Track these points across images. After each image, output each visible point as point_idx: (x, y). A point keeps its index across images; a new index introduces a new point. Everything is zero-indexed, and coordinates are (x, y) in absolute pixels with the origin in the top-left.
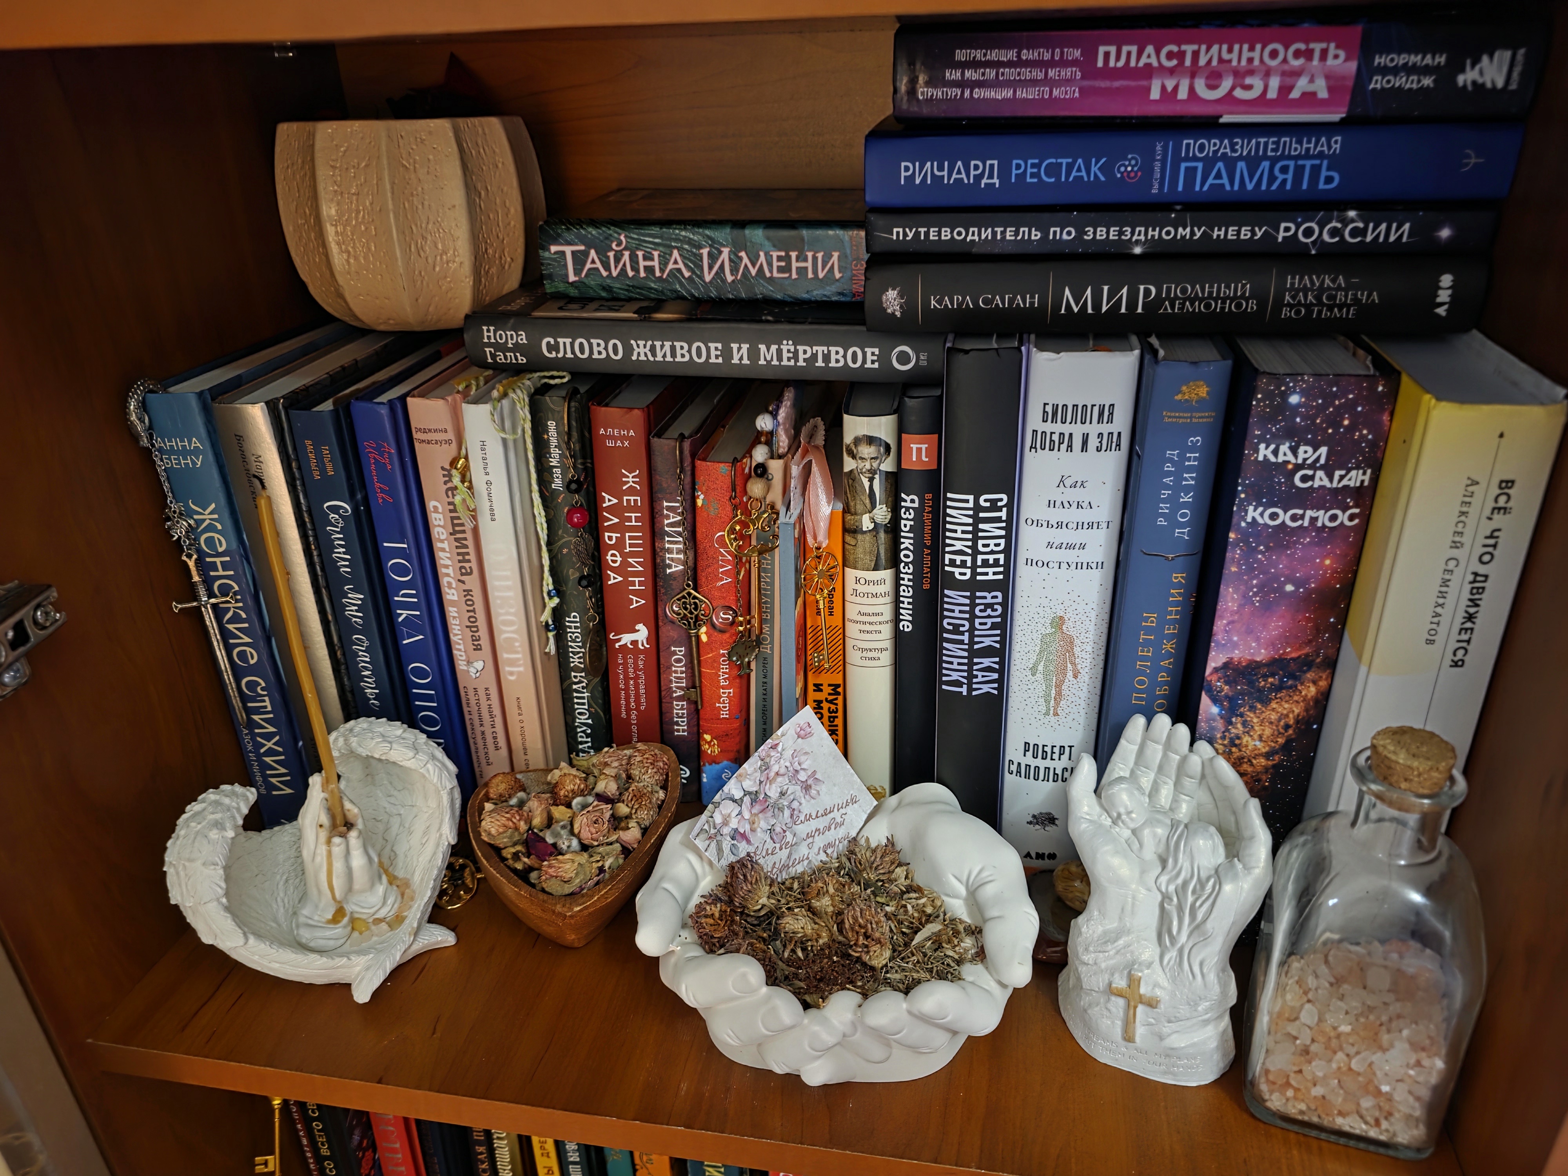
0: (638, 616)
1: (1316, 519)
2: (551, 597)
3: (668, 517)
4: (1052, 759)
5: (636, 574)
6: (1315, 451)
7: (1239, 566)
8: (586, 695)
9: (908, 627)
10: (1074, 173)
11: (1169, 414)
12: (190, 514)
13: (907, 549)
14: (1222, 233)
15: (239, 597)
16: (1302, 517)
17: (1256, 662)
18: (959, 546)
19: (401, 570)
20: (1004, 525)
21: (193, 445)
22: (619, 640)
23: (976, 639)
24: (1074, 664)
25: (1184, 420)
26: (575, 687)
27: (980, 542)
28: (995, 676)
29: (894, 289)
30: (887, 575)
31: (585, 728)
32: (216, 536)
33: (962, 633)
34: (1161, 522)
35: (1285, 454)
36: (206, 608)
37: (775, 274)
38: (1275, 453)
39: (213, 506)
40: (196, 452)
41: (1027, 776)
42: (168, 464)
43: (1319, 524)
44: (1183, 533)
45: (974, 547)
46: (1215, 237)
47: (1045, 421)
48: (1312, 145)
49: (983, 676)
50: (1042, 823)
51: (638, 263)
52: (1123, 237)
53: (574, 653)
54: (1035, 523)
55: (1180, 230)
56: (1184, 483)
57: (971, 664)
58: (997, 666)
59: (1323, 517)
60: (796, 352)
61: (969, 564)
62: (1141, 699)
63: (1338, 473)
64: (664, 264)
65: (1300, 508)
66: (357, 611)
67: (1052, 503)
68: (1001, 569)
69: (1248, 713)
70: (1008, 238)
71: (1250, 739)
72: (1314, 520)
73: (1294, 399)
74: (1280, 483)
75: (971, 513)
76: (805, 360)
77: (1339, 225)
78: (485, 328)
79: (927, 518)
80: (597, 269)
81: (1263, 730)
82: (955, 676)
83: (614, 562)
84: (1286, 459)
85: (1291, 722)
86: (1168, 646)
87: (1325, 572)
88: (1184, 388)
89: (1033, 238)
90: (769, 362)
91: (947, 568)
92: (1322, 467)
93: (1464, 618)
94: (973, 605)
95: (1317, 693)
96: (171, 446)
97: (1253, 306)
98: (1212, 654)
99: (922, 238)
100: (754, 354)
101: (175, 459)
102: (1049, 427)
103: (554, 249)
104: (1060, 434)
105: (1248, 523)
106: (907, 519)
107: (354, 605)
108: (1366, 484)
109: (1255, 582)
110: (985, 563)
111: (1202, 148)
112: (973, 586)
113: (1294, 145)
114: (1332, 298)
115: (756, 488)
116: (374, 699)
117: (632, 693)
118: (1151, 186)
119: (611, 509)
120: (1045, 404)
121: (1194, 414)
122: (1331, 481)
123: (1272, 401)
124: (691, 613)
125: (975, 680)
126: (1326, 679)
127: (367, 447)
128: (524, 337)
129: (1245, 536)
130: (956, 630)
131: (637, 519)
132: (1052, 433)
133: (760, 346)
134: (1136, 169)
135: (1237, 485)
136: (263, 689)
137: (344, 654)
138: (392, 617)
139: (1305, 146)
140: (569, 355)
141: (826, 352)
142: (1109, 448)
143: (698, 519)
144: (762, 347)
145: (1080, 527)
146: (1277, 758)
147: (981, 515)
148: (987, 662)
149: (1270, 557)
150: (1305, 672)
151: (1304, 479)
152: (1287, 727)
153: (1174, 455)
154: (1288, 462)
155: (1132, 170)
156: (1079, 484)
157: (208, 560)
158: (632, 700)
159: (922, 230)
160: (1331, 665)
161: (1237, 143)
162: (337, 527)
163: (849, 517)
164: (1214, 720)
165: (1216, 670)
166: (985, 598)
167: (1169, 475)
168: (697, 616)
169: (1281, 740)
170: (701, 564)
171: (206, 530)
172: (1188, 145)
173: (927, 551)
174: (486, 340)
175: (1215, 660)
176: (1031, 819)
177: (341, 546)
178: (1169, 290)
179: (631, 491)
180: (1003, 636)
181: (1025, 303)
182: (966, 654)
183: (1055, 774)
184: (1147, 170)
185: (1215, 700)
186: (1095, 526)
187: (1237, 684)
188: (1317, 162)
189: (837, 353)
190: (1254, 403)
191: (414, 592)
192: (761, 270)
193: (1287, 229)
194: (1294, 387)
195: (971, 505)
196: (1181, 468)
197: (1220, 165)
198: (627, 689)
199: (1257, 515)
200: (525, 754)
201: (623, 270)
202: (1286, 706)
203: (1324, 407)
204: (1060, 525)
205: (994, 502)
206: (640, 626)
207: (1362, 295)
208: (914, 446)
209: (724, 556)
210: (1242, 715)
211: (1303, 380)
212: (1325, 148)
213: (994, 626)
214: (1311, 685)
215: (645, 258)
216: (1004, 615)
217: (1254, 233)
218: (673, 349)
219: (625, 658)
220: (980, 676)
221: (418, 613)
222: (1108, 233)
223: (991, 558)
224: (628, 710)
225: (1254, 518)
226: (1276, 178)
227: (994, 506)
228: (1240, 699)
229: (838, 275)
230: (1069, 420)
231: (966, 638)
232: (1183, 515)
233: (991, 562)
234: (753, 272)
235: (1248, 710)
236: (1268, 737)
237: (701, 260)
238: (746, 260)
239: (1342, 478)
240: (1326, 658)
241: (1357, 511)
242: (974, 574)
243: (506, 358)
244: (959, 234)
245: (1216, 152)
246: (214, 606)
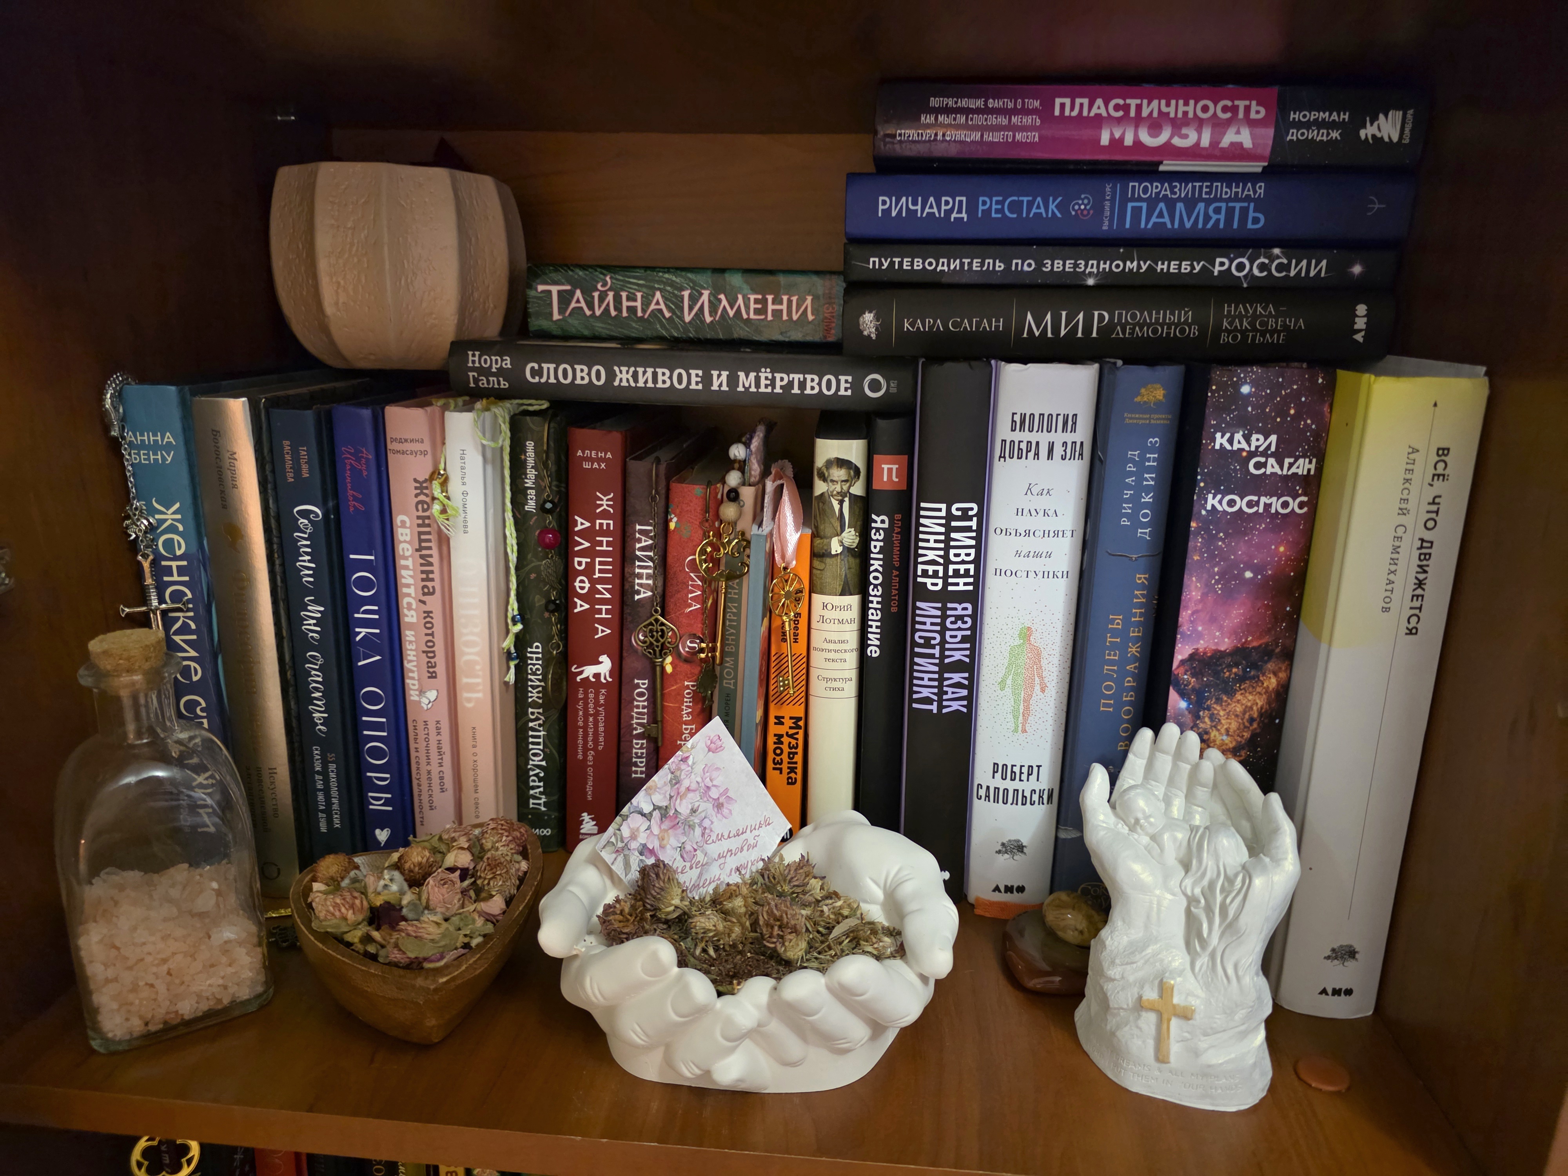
0: (602, 647)
1: (1271, 504)
2: (515, 623)
3: (640, 541)
4: (1021, 780)
5: (604, 602)
6: (1266, 440)
7: (1201, 555)
8: (542, 733)
9: (876, 652)
10: (1034, 210)
11: (1129, 415)
12: (153, 511)
13: (876, 570)
14: (1165, 267)
15: (191, 606)
16: (1257, 503)
17: (1220, 651)
18: (931, 555)
19: (364, 584)
20: (974, 534)
21: (166, 440)
22: (581, 673)
23: (947, 653)
24: (1041, 677)
25: (1143, 422)
26: (531, 724)
27: (952, 552)
28: (965, 692)
29: (870, 312)
30: (854, 600)
31: (538, 771)
32: (176, 537)
33: (933, 647)
34: (1125, 522)
35: (1239, 442)
36: (156, 614)
37: (752, 316)
38: (1231, 441)
39: (177, 505)
40: (168, 447)
41: (996, 800)
42: (136, 459)
43: (1273, 511)
44: (1144, 533)
45: (946, 557)
46: (1159, 271)
47: (1013, 430)
48: (1240, 190)
49: (953, 693)
50: (1011, 852)
51: (621, 303)
52: (1078, 270)
53: (533, 687)
54: (1004, 532)
55: (1128, 263)
56: (1145, 483)
57: (941, 680)
58: (966, 682)
59: (1276, 504)
60: (773, 380)
61: (941, 574)
62: (1108, 705)
63: (1287, 461)
64: (646, 304)
65: (1255, 495)
66: (315, 625)
67: (1020, 510)
68: (971, 580)
69: (1215, 706)
70: (974, 268)
71: (1217, 733)
72: (1268, 506)
73: (1245, 389)
74: (1235, 470)
75: (943, 521)
76: (781, 387)
77: (1267, 261)
78: (470, 353)
79: (896, 538)
80: (581, 308)
81: (1230, 724)
82: (925, 693)
83: (582, 588)
84: (1240, 446)
85: (1255, 715)
86: (1134, 650)
87: (1280, 559)
88: (1143, 390)
89: (997, 269)
90: (747, 389)
91: (919, 580)
92: (1273, 455)
93: (1415, 584)
94: (944, 617)
95: (1278, 685)
96: (143, 441)
97: (1194, 331)
98: (1179, 646)
99: (897, 267)
100: (733, 381)
101: (144, 454)
102: (1017, 436)
103: (541, 288)
104: (1028, 442)
105: (1207, 511)
106: (877, 540)
107: (313, 618)
108: (1312, 472)
109: (1216, 569)
110: (956, 573)
111: (1145, 190)
112: (944, 597)
113: (1224, 190)
114: (1264, 324)
115: (729, 511)
116: (321, 724)
117: (591, 731)
118: (1102, 223)
119: (583, 534)
120: (1014, 414)
121: (1152, 416)
122: (1282, 468)
123: (1225, 392)
124: (657, 641)
125: (945, 697)
126: (1286, 670)
127: (345, 452)
128: (508, 362)
129: (1206, 524)
130: (927, 643)
131: (609, 544)
132: (1020, 442)
133: (739, 373)
134: (1088, 207)
135: (1197, 474)
136: (202, 710)
137: (295, 675)
138: (349, 635)
139: (1234, 190)
140: (552, 380)
141: (802, 379)
142: (1073, 457)
143: (671, 543)
144: (742, 375)
145: (1046, 535)
146: (1243, 753)
147: (954, 524)
148: (957, 677)
149: (1230, 543)
150: (1266, 662)
151: (1258, 466)
152: (1252, 720)
153: (1135, 455)
154: (1243, 450)
155: (1085, 208)
156: (1045, 492)
157: (164, 563)
158: (590, 738)
159: (897, 260)
160: (1289, 656)
161: (1176, 187)
162: (305, 533)
163: (818, 541)
164: (1183, 715)
165: (1182, 662)
166: (956, 609)
167: (1131, 474)
168: (663, 644)
169: (1247, 735)
170: (671, 590)
171: (166, 531)
172: (1134, 187)
173: (895, 573)
174: (470, 365)
175: (1182, 652)
176: (1000, 848)
177: (307, 553)
178: (1120, 315)
179: (605, 515)
180: (972, 649)
181: (990, 327)
182: (936, 669)
183: (1023, 796)
184: (1098, 208)
185: (1183, 695)
186: (1061, 534)
187: (1203, 676)
188: (1246, 204)
189: (812, 380)
190: (1209, 394)
191: (376, 608)
192: (738, 312)
193: (1222, 264)
194: (1245, 377)
195: (943, 513)
196: (1142, 468)
197: (1162, 205)
198: (585, 728)
199: (1216, 502)
200: (476, 792)
201: (607, 310)
202: (1250, 697)
203: (1272, 397)
204: (1027, 533)
205: (965, 511)
206: (604, 658)
207: (1290, 321)
208: (886, 467)
209: (693, 580)
210: (1209, 708)
211: (1252, 371)
212: (1251, 193)
213: (964, 639)
214: (1271, 676)
215: (629, 299)
216: (973, 628)
217: (1193, 268)
218: (655, 375)
219: (586, 693)
220: (950, 693)
221: (377, 631)
222: (1064, 265)
223: (962, 568)
224: (586, 750)
225: (1213, 506)
226: (1211, 218)
227: (965, 516)
228: (1206, 692)
229: (811, 317)
230: (1036, 428)
231: (937, 651)
232: (1145, 516)
233: (962, 572)
234: (731, 313)
235: (1215, 703)
236: (1234, 731)
237: (682, 302)
238: (724, 302)
239: (1291, 465)
240: (1284, 647)
241: (1305, 499)
242: (946, 584)
243: (488, 382)
244: (930, 264)
245: (1158, 194)
246: (164, 613)
